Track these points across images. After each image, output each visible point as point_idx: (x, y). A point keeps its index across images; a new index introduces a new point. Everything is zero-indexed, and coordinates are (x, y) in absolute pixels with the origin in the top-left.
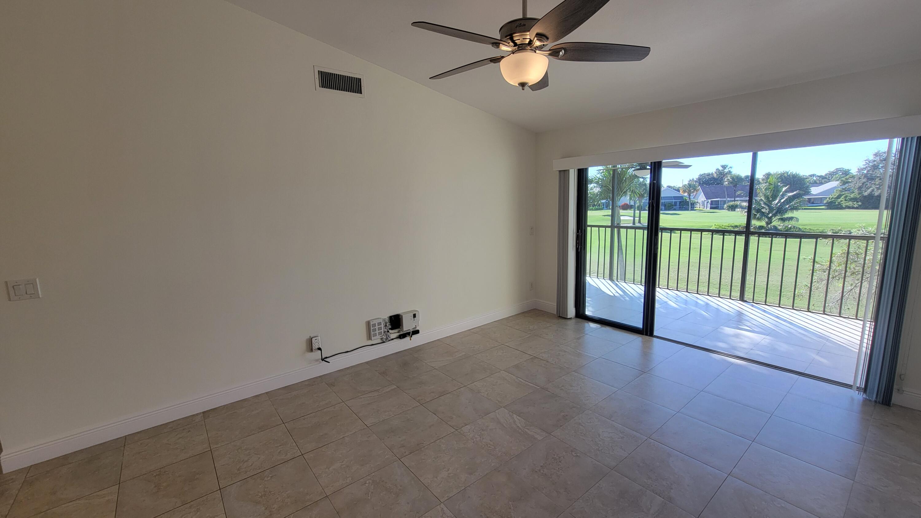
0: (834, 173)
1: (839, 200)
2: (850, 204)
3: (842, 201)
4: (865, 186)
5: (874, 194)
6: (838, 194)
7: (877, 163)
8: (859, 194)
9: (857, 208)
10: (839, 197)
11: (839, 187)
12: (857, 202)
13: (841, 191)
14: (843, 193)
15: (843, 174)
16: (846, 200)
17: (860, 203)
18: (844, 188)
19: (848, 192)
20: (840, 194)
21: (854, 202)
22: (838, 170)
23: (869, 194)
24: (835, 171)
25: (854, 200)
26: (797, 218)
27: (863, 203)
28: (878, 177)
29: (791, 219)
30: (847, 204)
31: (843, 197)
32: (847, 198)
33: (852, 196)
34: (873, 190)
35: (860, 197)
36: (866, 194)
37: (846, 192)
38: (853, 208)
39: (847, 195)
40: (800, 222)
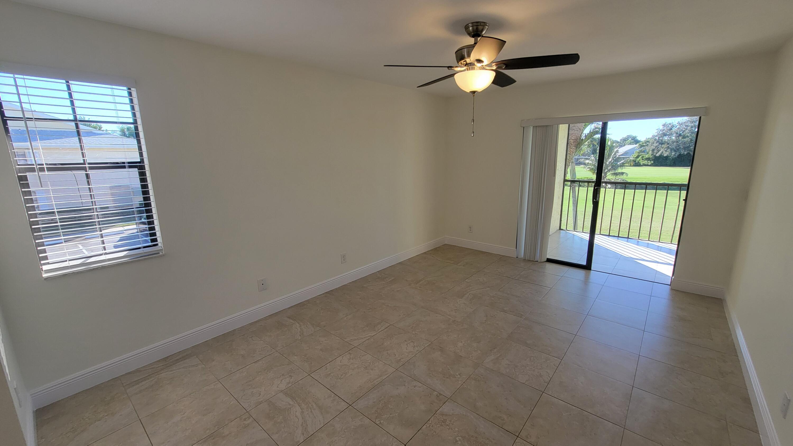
0: (626, 138)
1: (638, 159)
2: (646, 162)
3: (640, 160)
4: (657, 149)
5: (664, 155)
6: (637, 155)
7: (665, 131)
8: (652, 155)
9: (650, 166)
10: (638, 157)
11: (637, 150)
12: (651, 161)
13: (639, 153)
14: (640, 154)
15: (632, 139)
16: (643, 160)
17: (652, 162)
18: (640, 150)
19: (644, 153)
20: (639, 155)
21: (648, 161)
22: (629, 137)
23: (660, 155)
24: (627, 137)
25: (648, 159)
26: (626, 173)
27: (654, 162)
28: (666, 142)
29: (622, 173)
30: (643, 162)
31: (640, 157)
32: (644, 158)
33: (647, 156)
34: (662, 152)
35: (652, 157)
36: (658, 155)
37: (642, 153)
38: (648, 165)
39: (643, 155)
40: (629, 176)
